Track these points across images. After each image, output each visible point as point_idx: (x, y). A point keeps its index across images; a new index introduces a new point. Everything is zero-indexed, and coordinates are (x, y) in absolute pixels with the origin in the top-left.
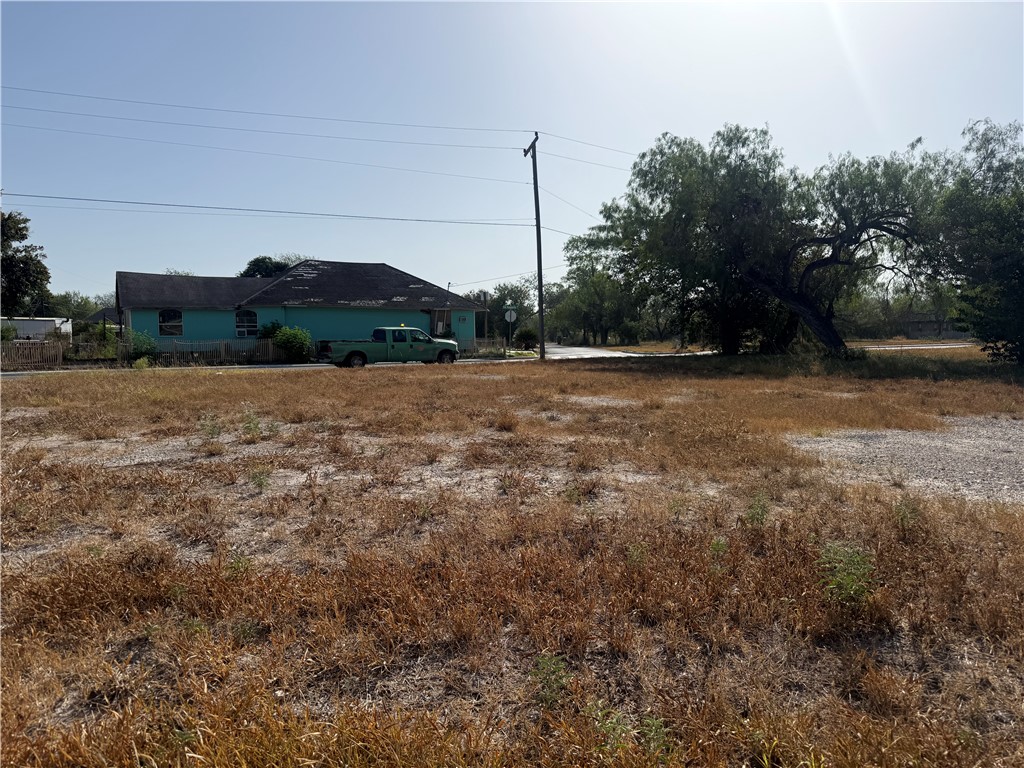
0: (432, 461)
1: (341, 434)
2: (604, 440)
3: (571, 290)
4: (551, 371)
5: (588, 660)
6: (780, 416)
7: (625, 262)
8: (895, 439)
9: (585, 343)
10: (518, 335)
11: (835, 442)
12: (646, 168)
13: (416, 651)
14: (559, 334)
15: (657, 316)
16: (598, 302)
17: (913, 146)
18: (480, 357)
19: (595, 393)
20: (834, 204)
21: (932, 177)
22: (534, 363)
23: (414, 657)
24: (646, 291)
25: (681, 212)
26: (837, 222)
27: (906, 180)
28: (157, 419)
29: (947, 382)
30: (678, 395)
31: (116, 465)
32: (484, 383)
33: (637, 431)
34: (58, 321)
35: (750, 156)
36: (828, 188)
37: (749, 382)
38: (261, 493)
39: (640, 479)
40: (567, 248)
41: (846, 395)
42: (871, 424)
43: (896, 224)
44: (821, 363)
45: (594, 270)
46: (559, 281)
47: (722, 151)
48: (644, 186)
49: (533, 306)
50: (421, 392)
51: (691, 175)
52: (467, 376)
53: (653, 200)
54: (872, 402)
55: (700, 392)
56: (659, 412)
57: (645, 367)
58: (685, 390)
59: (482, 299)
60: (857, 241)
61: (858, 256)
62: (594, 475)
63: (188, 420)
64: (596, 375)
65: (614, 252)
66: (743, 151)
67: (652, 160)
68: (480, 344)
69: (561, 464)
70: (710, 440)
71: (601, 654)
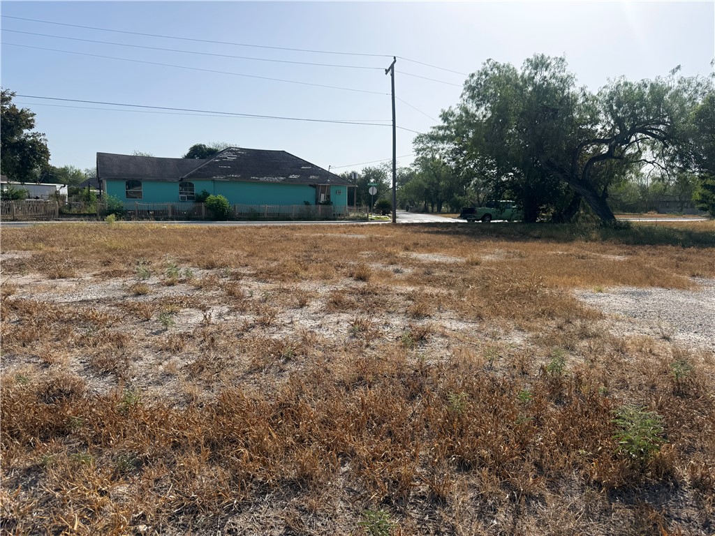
0: (302, 305)
1: (238, 279)
2: (436, 291)
3: (417, 173)
4: (398, 232)
5: (412, 503)
6: (570, 275)
7: (457, 154)
8: (658, 297)
9: (425, 211)
10: (378, 205)
11: (613, 297)
12: (474, 85)
13: (264, 489)
14: (408, 204)
15: (478, 192)
16: (436, 182)
17: (673, 72)
18: (350, 219)
19: (430, 251)
20: (612, 114)
21: (685, 95)
22: (388, 225)
23: (263, 493)
24: (470, 175)
25: (499, 117)
26: (614, 127)
27: (666, 97)
28: (107, 263)
29: (693, 249)
30: (492, 254)
31: (66, 300)
32: (350, 241)
33: (461, 284)
34: (58, 186)
35: (551, 78)
36: (608, 102)
37: (545, 245)
38: (167, 330)
39: (462, 326)
40: (415, 142)
41: (617, 258)
42: (638, 282)
43: (659, 130)
44: (598, 231)
45: (433, 158)
46: (408, 166)
47: (530, 73)
48: (472, 97)
49: (389, 183)
50: (303, 247)
51: (507, 90)
52: (338, 235)
53: (478, 108)
54: (638, 264)
55: (508, 252)
56: (477, 268)
57: (468, 231)
58: (497, 250)
59: (353, 178)
60: (627, 142)
61: (627, 153)
62: (426, 321)
63: (130, 265)
64: (432, 237)
65: (449, 146)
66: (546, 74)
67: (478, 79)
68: (350, 210)
69: (401, 311)
70: (516, 294)
71: (423, 498)
